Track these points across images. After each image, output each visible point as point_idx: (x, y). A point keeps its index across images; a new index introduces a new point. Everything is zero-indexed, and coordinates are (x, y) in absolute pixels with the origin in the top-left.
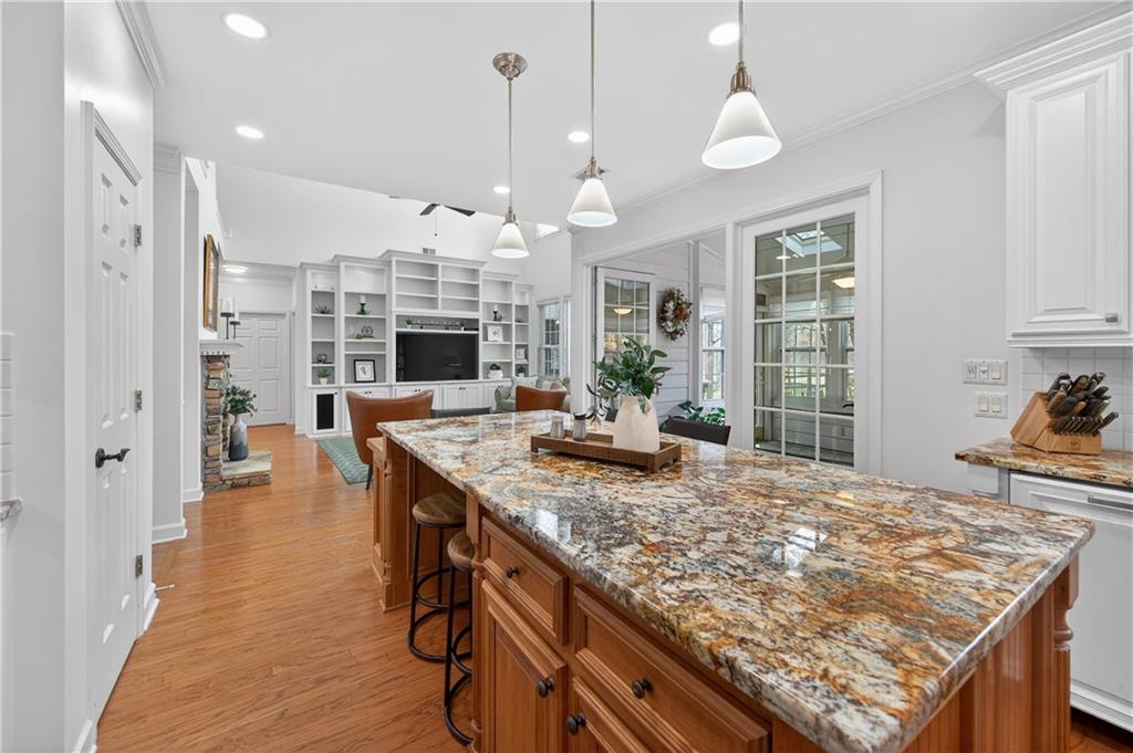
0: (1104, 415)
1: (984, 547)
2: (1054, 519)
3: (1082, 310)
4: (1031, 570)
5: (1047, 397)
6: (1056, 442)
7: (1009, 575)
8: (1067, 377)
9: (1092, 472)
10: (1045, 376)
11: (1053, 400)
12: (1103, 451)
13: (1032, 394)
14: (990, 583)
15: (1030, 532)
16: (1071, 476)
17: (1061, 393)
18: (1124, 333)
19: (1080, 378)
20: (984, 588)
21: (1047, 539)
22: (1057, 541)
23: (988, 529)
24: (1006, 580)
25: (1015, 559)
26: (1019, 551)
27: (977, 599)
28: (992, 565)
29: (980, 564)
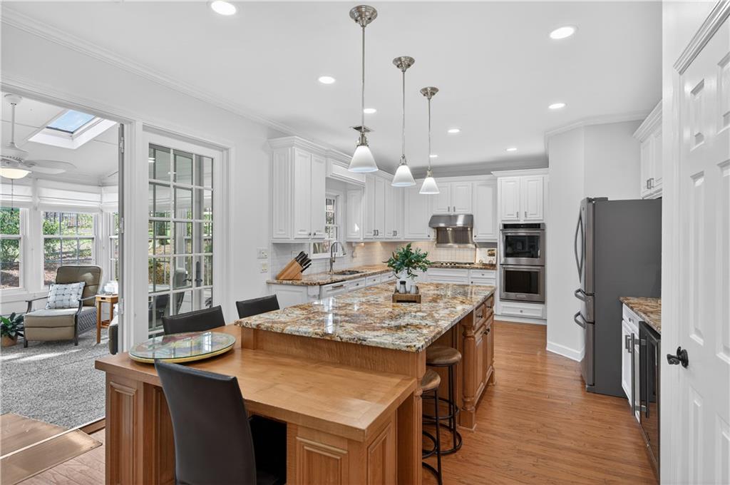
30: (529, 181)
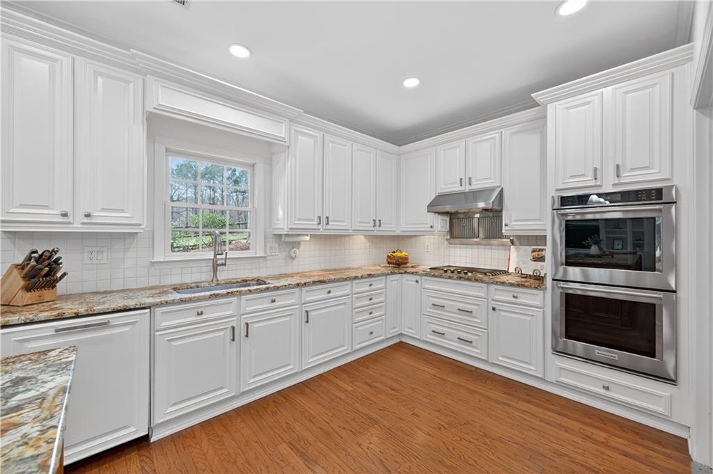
0: (59, 275)
1: (14, 402)
2: (53, 353)
3: (46, 207)
4: (58, 401)
5: (21, 267)
6: (28, 297)
7: (46, 413)
8: (36, 252)
9: (55, 313)
10: (16, 252)
11: (27, 268)
12: (58, 297)
13: (9, 265)
14: (32, 430)
15: (42, 371)
16: (43, 319)
17: (33, 263)
18: (70, 223)
19: (44, 252)
20: (30, 439)
21: (57, 371)
22: (63, 369)
23: (8, 384)
24: (45, 419)
25: (43, 398)
26: (42, 390)
27: (30, 452)
28: (28, 414)
29: (16, 420)
30: (626, 93)
